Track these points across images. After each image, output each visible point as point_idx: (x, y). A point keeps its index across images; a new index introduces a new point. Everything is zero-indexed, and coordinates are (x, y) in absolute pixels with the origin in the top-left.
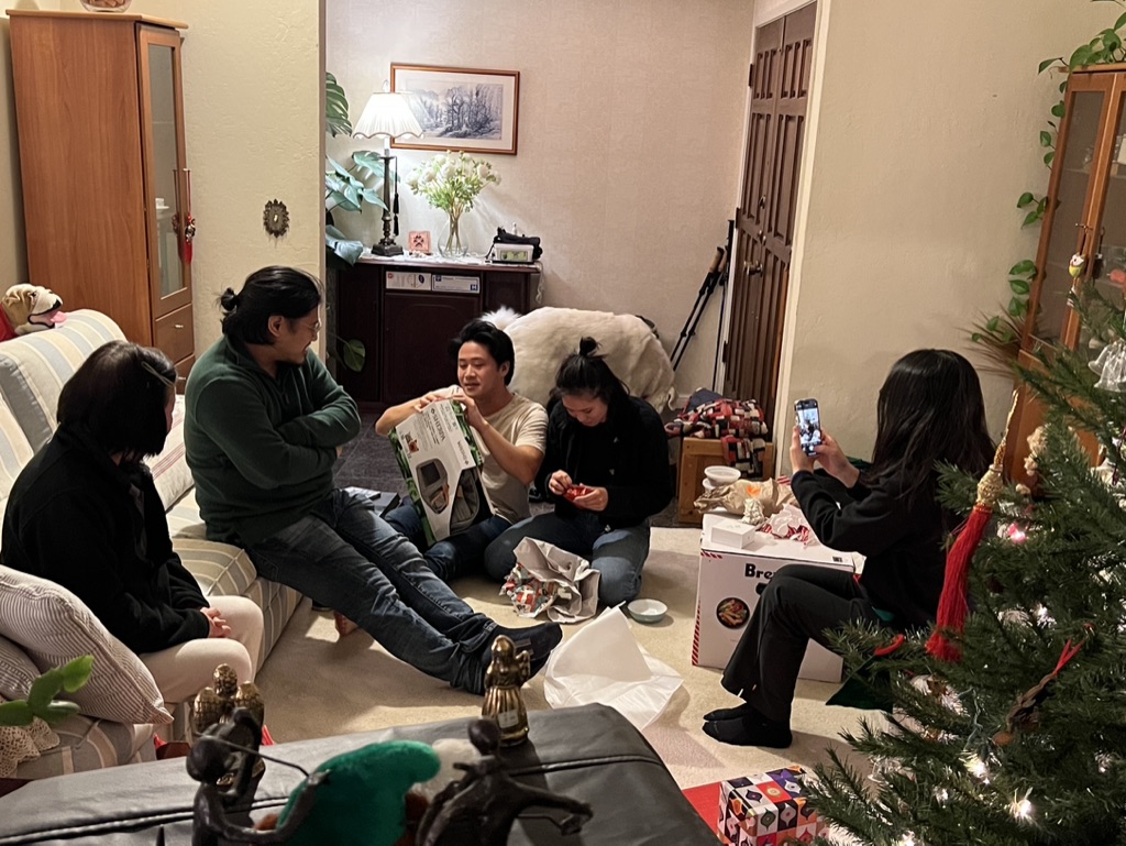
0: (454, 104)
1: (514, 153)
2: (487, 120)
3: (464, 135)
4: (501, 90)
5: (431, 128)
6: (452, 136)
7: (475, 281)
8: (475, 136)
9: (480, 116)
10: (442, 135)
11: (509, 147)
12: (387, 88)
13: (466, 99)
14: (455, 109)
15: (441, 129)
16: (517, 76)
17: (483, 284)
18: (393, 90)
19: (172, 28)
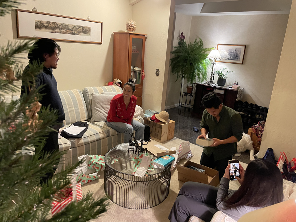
0: (230, 53)
1: (242, 64)
2: (237, 56)
3: (231, 60)
4: (241, 49)
5: (224, 58)
6: (228, 60)
7: (223, 91)
8: (233, 60)
9: (235, 55)
10: (226, 60)
11: (241, 62)
12: (216, 49)
13: (233, 52)
14: (230, 54)
15: (226, 58)
16: (246, 46)
17: (225, 92)
18: (217, 50)
19: (144, 35)
